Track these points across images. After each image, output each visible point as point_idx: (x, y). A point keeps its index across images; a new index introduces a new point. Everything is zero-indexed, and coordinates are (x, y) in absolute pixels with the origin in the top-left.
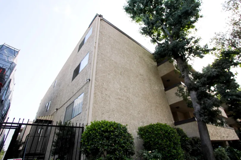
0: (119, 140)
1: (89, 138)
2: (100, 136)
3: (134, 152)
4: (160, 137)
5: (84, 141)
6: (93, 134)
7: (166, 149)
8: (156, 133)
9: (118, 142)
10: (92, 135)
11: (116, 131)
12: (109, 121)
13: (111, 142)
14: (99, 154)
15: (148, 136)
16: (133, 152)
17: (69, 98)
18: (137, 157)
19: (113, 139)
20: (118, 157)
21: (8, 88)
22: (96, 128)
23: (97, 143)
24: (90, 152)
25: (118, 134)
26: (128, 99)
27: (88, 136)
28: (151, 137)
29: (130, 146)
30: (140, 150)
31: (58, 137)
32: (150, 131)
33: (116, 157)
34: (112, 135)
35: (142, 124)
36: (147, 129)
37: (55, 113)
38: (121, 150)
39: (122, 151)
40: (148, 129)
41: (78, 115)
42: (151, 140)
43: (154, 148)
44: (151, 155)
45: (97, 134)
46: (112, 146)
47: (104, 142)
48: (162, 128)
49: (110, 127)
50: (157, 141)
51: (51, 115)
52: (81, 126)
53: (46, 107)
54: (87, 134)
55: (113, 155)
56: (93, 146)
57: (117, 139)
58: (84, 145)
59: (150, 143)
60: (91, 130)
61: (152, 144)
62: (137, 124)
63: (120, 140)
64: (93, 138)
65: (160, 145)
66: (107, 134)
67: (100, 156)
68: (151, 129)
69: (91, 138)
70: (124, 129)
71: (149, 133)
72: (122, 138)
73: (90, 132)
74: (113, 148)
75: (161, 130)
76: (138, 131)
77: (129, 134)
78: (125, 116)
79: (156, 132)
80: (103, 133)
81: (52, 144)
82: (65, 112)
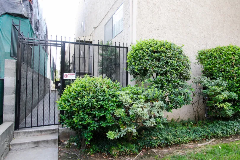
0: (171, 62)
1: (136, 58)
2: (148, 56)
3: (190, 76)
4: (230, 64)
5: (130, 62)
6: (140, 54)
7: (235, 78)
8: (225, 59)
9: (171, 64)
10: (139, 56)
11: (168, 52)
12: (159, 40)
13: (162, 63)
14: (148, 75)
15: (211, 62)
16: (188, 76)
17: (106, 13)
18: (192, 83)
19: (164, 60)
20: (170, 79)
21: (38, 4)
22: (143, 47)
23: (145, 63)
24: (138, 72)
25: (171, 55)
26: (187, 10)
27: (134, 56)
28: (216, 63)
29: (185, 70)
30: (197, 76)
31: (103, 57)
32: (216, 55)
33: (167, 79)
34: (163, 56)
35: (204, 46)
36: (211, 53)
37: (93, 32)
38: (173, 72)
39: (175, 75)
40: (214, 52)
41: (119, 34)
42: (215, 67)
43: (218, 76)
44: (212, 82)
45: (145, 54)
46: (163, 68)
47: (153, 63)
48: (237, 52)
49: (161, 46)
50: (223, 68)
51: (89, 35)
52: (125, 46)
53: (82, 26)
54: (133, 54)
55: (164, 77)
56: (141, 66)
57: (169, 61)
58: (130, 66)
59: (212, 69)
60: (137, 50)
61: (216, 71)
62: (197, 46)
63: (173, 62)
64: (141, 59)
65: (227, 73)
66: (156, 54)
67: (149, 77)
68: (219, 53)
69: (138, 58)
70: (179, 50)
71: (214, 58)
72: (176, 60)
73: (137, 52)
74: (164, 70)
75: (234, 55)
76: (197, 55)
77: (185, 56)
78: (180, 35)
79: (225, 57)
80: (152, 53)
81: (98, 64)
82: (104, 31)
